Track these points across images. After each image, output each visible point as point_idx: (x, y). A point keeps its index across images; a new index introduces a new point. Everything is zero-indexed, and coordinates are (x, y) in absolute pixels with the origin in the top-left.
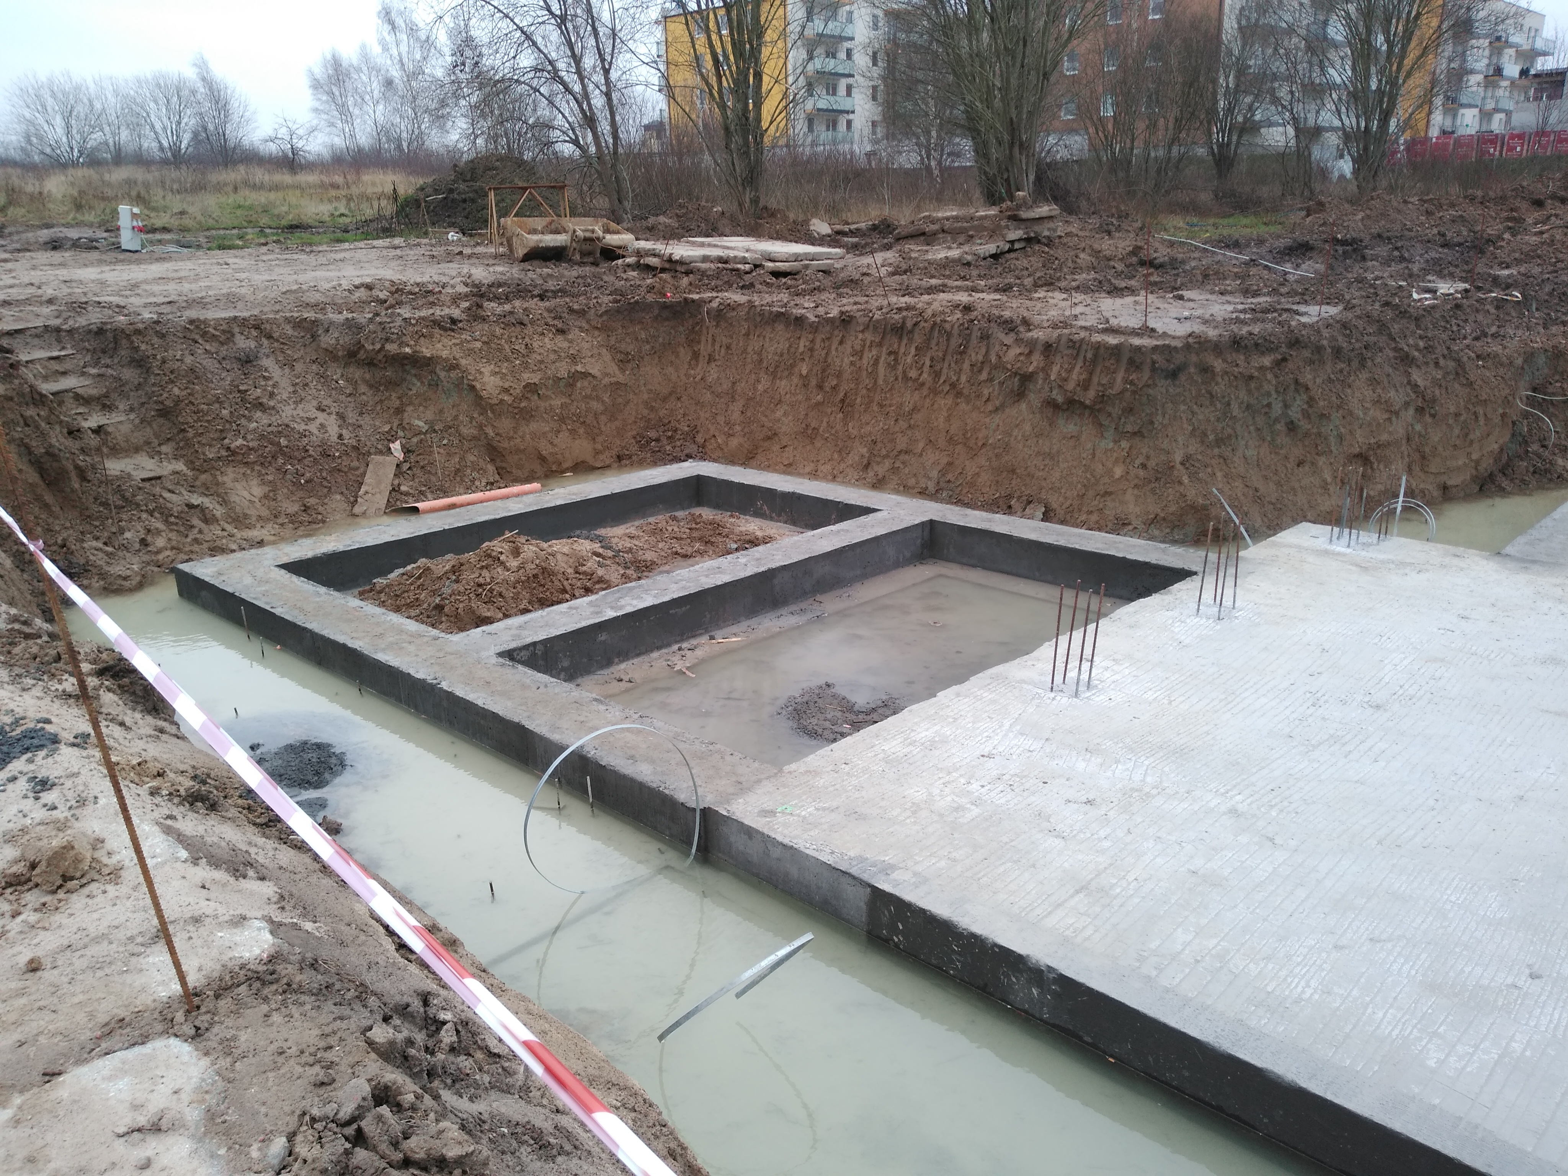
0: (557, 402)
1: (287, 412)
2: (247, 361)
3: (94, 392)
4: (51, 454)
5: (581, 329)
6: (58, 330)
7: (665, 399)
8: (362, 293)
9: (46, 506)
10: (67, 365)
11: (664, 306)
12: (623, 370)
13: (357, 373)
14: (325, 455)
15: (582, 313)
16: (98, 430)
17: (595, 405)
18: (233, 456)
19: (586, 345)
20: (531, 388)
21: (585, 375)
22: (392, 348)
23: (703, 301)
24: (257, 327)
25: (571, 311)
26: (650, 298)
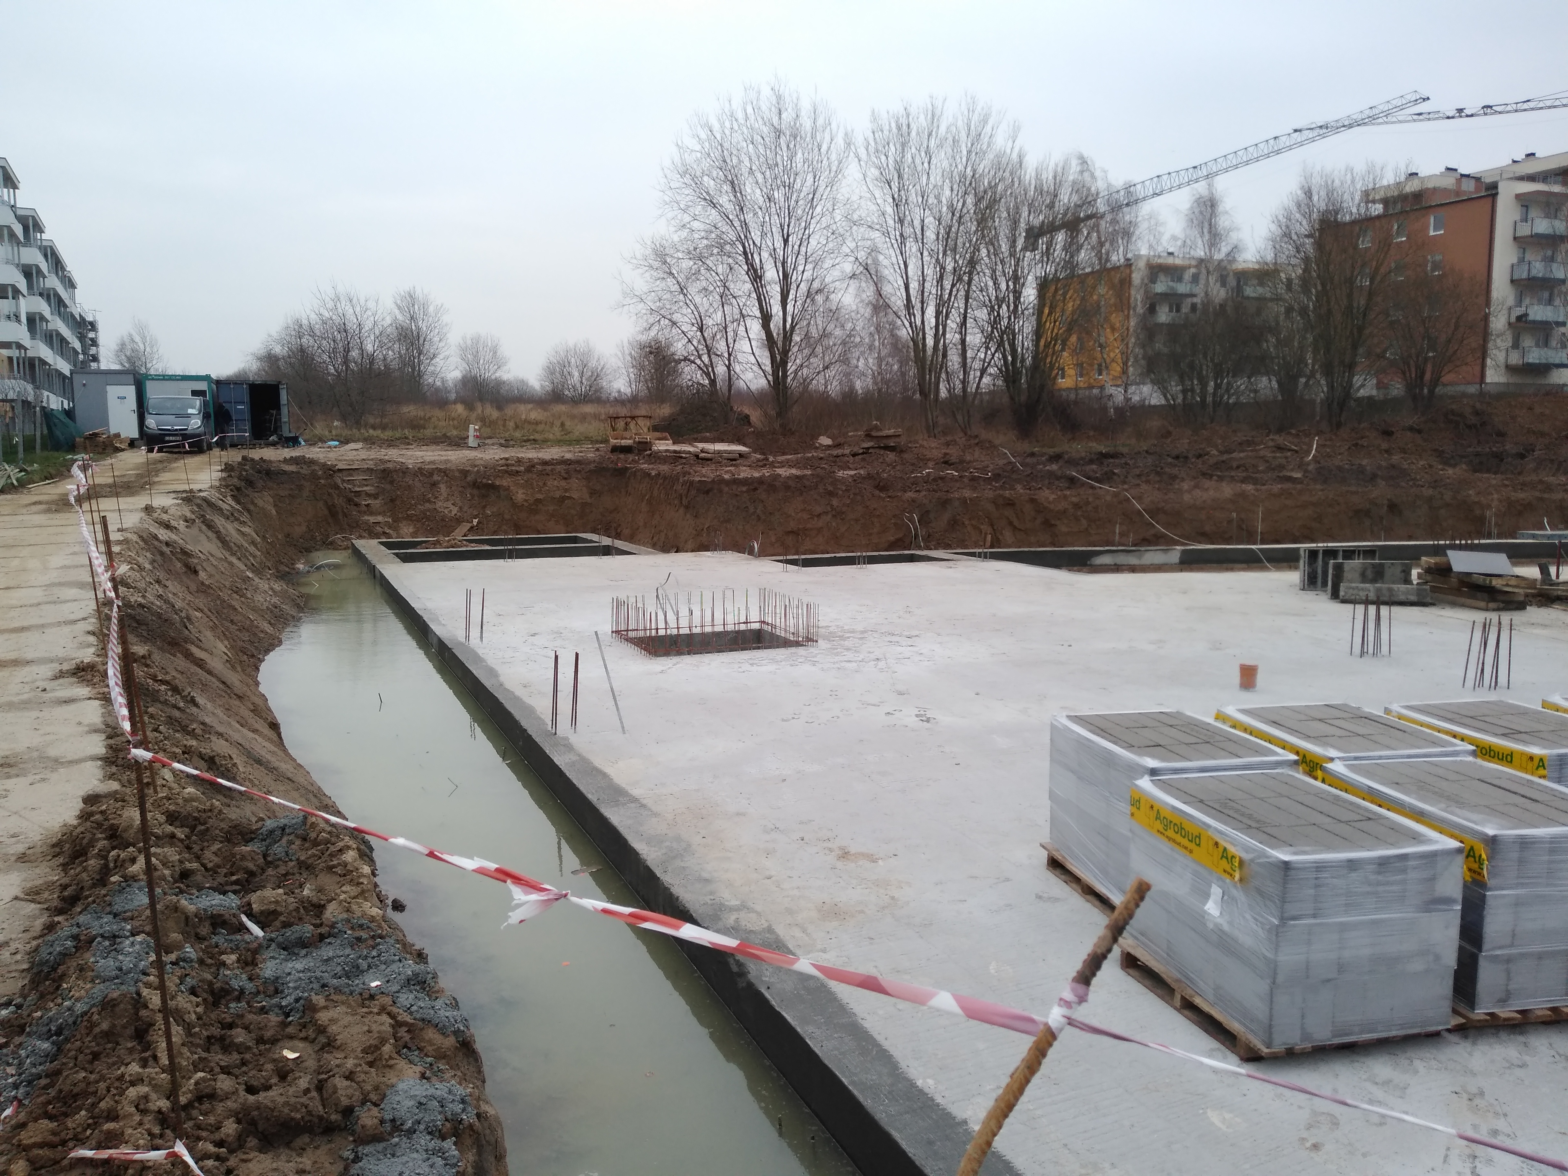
0: (551, 508)
1: (439, 504)
2: (434, 485)
3: (373, 492)
4: (334, 505)
5: (577, 479)
6: (372, 469)
7: (611, 512)
8: (503, 462)
9: (329, 523)
10: (369, 483)
11: (615, 470)
12: (591, 497)
13: (475, 492)
14: (443, 520)
15: (580, 471)
16: (367, 505)
17: (573, 512)
18: (409, 518)
19: (575, 485)
20: (538, 501)
21: (569, 498)
22: (484, 481)
23: (631, 468)
24: (444, 472)
25: (576, 470)
26: (610, 466)
